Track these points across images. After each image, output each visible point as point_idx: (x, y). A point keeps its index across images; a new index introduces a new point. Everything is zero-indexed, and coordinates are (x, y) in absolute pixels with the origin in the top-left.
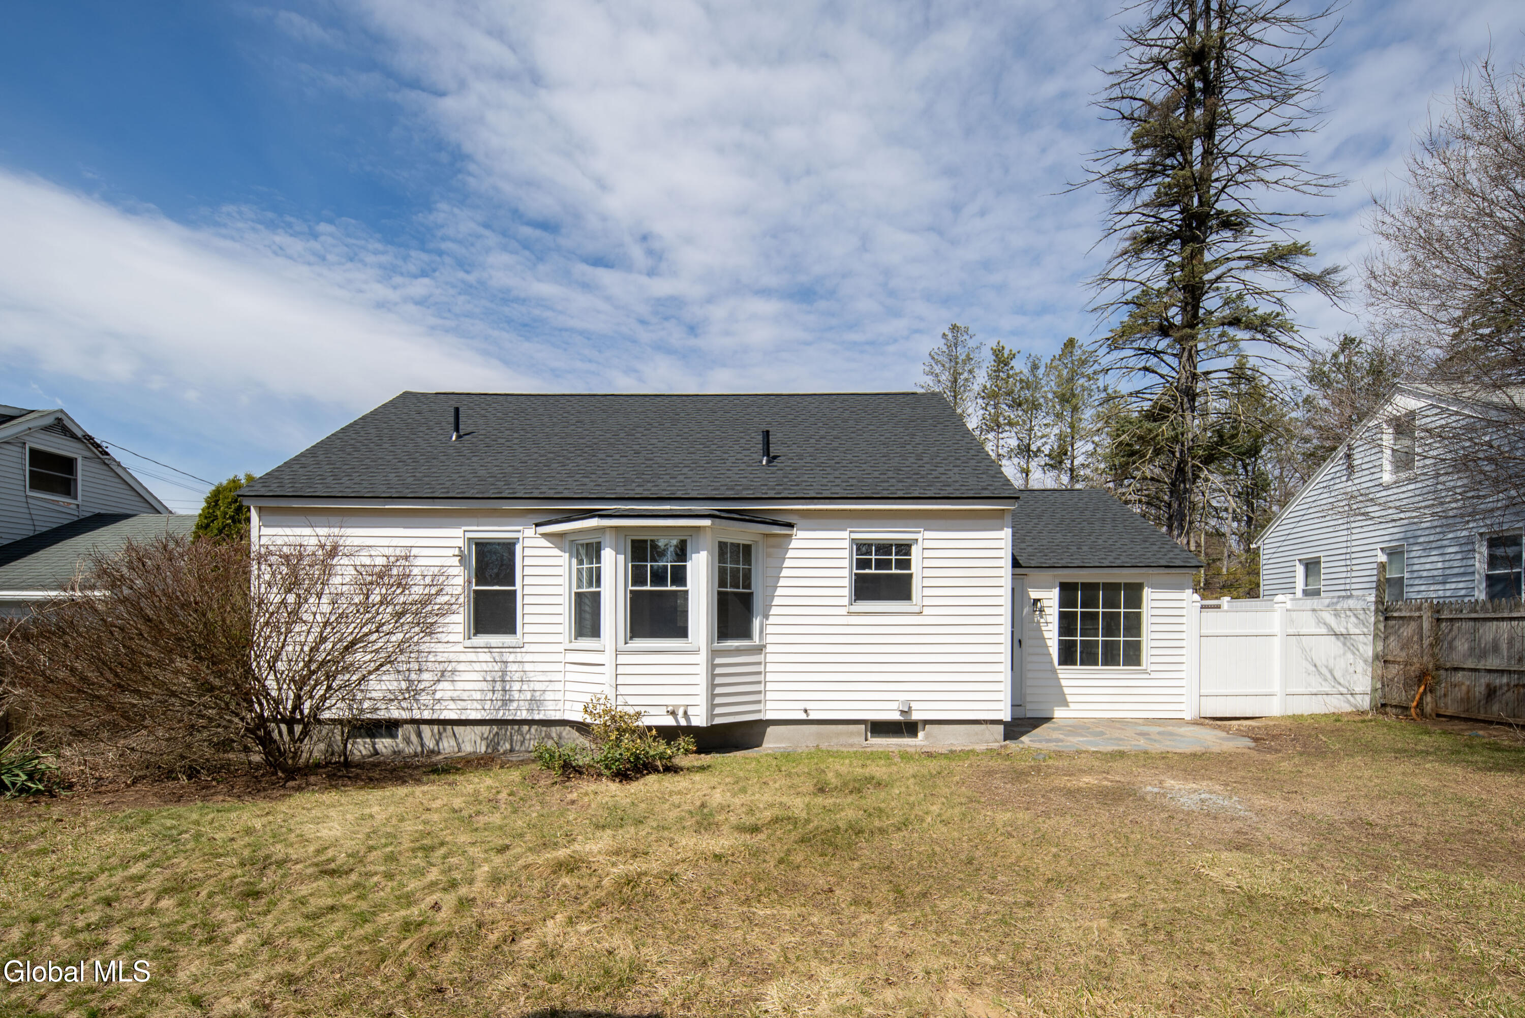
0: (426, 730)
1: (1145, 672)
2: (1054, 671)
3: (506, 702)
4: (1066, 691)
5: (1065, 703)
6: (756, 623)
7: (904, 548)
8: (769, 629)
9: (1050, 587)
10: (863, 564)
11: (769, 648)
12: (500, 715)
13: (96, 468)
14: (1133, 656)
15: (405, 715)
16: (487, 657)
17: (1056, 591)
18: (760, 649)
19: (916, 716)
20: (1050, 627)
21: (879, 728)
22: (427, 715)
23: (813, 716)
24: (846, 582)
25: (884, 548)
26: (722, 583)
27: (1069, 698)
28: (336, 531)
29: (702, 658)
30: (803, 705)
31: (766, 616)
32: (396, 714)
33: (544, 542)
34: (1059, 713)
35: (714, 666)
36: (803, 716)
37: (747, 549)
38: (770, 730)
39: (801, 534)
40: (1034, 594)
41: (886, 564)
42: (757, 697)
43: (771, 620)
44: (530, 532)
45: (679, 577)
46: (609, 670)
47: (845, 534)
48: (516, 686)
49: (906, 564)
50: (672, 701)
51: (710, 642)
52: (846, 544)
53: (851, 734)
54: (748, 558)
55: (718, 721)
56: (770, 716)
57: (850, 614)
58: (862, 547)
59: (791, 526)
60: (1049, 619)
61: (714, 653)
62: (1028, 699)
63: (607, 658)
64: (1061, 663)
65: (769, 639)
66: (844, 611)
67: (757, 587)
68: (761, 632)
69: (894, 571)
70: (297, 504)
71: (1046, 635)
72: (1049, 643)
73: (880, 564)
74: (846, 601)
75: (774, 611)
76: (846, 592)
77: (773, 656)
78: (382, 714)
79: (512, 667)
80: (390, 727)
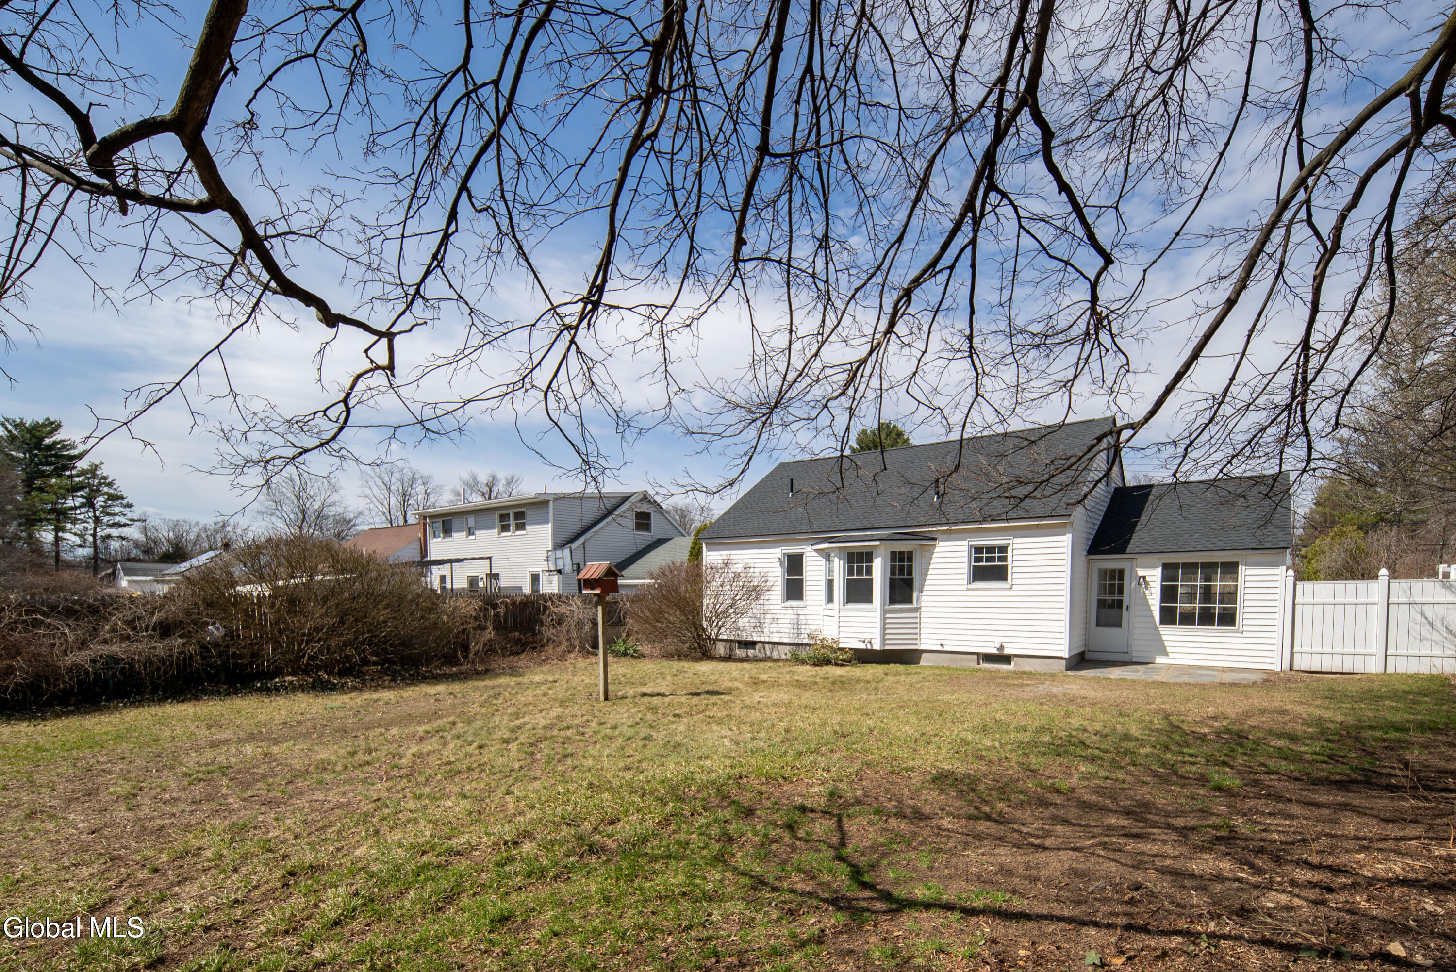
0: (767, 646)
1: (1237, 631)
2: (1156, 629)
3: (799, 634)
4: (1166, 643)
5: (1165, 653)
6: (915, 595)
7: (1003, 549)
8: (923, 598)
9: (1154, 567)
10: (977, 560)
11: (923, 609)
12: (796, 641)
13: (658, 516)
14: (1228, 619)
15: (758, 639)
16: (791, 612)
17: (1160, 570)
18: (917, 610)
19: (1007, 651)
20: (1154, 596)
21: (988, 658)
22: (767, 640)
23: (946, 648)
24: (966, 571)
25: (990, 549)
26: (893, 573)
27: (1169, 650)
28: (728, 552)
29: (878, 614)
30: (940, 642)
31: (921, 591)
32: (755, 639)
33: (815, 554)
34: (1160, 660)
35: (885, 619)
36: (940, 648)
37: (910, 554)
38: (924, 655)
39: (941, 543)
40: (1141, 572)
41: (992, 559)
42: (917, 636)
43: (924, 593)
44: (809, 548)
45: (869, 571)
46: (836, 619)
47: (965, 543)
48: (803, 627)
49: (1004, 559)
50: (864, 636)
51: (883, 604)
52: (966, 548)
53: (969, 660)
54: (910, 559)
55: (887, 648)
56: (923, 647)
57: (968, 589)
58: (978, 550)
59: (935, 539)
60: (1153, 590)
61: (885, 612)
62: (1134, 648)
63: (835, 613)
64: (1162, 622)
65: (923, 604)
66: (965, 588)
67: (916, 575)
68: (918, 600)
69: (997, 563)
70: (718, 541)
71: (1150, 602)
72: (1153, 608)
73: (988, 559)
74: (965, 582)
75: (926, 588)
76: (966, 576)
77: (925, 612)
78: (750, 639)
79: (801, 617)
80: (753, 644)
